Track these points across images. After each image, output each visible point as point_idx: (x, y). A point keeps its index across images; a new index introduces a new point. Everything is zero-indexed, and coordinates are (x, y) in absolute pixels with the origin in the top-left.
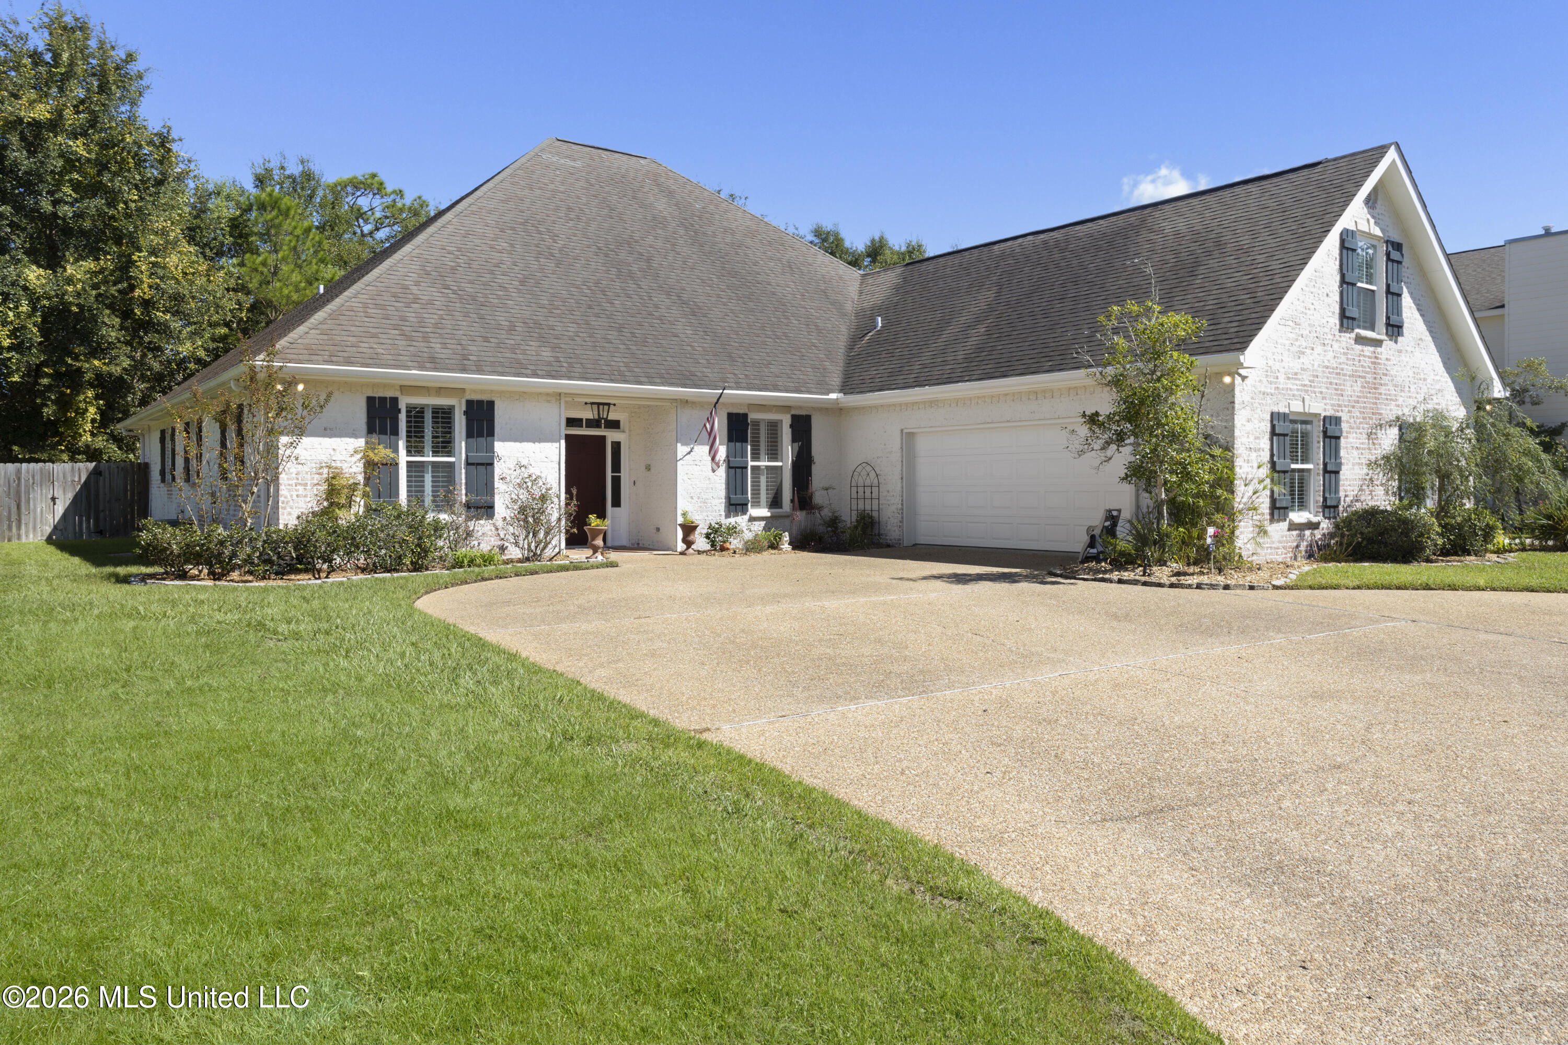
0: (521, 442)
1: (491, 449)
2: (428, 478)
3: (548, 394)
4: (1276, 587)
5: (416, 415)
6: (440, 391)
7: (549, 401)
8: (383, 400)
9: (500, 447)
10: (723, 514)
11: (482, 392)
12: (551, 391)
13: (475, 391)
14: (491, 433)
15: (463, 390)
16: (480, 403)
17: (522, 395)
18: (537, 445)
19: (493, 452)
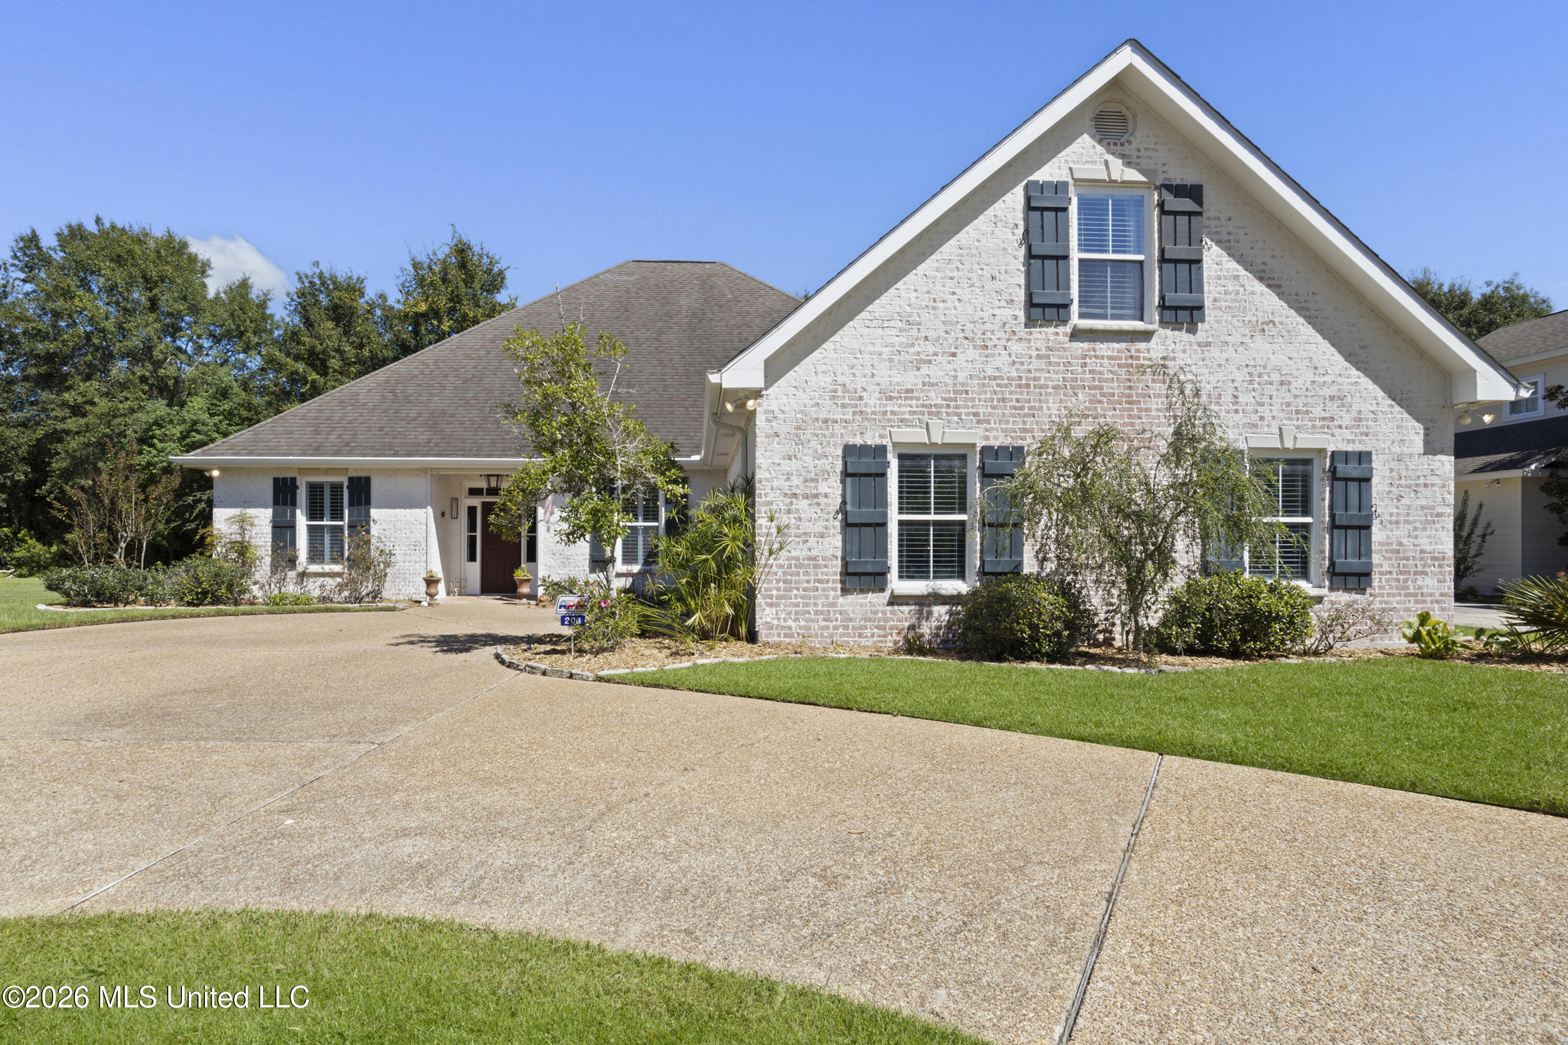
0: (394, 508)
1: (368, 515)
2: (327, 538)
3: (417, 470)
4: (600, 679)
5: (315, 490)
6: (329, 471)
7: (418, 475)
8: (285, 479)
9: (374, 513)
10: (587, 569)
11: (362, 470)
12: (419, 467)
13: (356, 470)
14: (368, 503)
15: (347, 470)
16: (359, 479)
17: (394, 471)
18: (408, 510)
19: (369, 517)
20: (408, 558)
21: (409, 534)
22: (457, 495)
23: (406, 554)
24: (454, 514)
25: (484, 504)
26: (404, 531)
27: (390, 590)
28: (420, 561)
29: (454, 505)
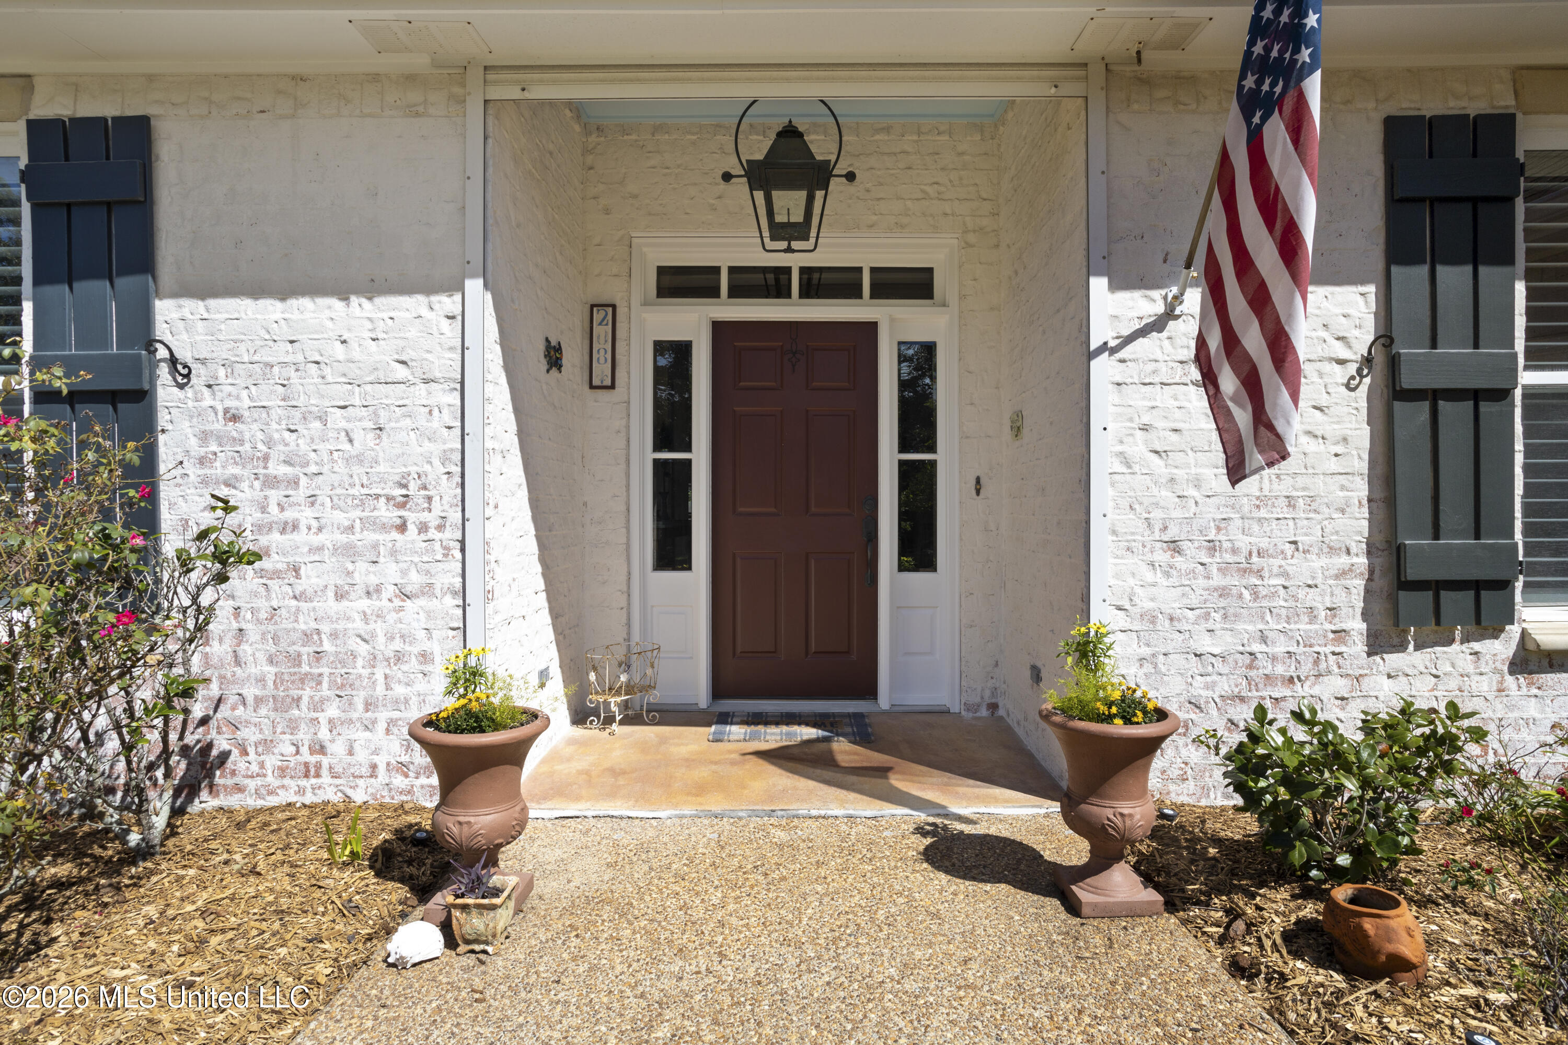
0: (283, 295)
1: (142, 332)
9: (177, 320)
15: (21, 82)
18: (360, 307)
19: (150, 344)
20: (363, 573)
21: (364, 440)
22: (612, 291)
23: (349, 552)
24: (602, 371)
25: (719, 329)
26: (337, 419)
27: (267, 745)
28: (428, 590)
29: (602, 332)
